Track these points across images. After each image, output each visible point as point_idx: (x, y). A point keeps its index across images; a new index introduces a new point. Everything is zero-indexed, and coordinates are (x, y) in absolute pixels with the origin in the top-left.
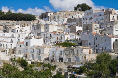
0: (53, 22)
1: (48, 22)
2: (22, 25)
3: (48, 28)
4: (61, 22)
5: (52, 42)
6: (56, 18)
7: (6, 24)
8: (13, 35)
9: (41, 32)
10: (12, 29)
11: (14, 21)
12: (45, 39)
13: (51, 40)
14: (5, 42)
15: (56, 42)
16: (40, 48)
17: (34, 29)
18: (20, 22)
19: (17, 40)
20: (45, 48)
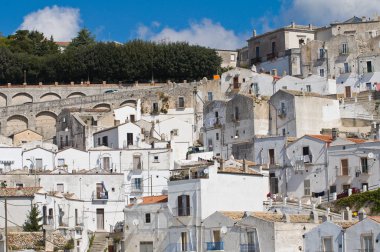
0: (315, 81)
1: (288, 83)
2: (149, 106)
3: (288, 114)
4: (361, 80)
5: (315, 188)
6: (332, 58)
7: (68, 104)
8: (106, 160)
9: (254, 139)
10: (100, 126)
11: (105, 87)
12: (278, 173)
13: (310, 177)
14: (68, 197)
15: (340, 190)
16: (252, 223)
17: (217, 125)
18: (138, 87)
19: (129, 188)
20: (278, 226)
